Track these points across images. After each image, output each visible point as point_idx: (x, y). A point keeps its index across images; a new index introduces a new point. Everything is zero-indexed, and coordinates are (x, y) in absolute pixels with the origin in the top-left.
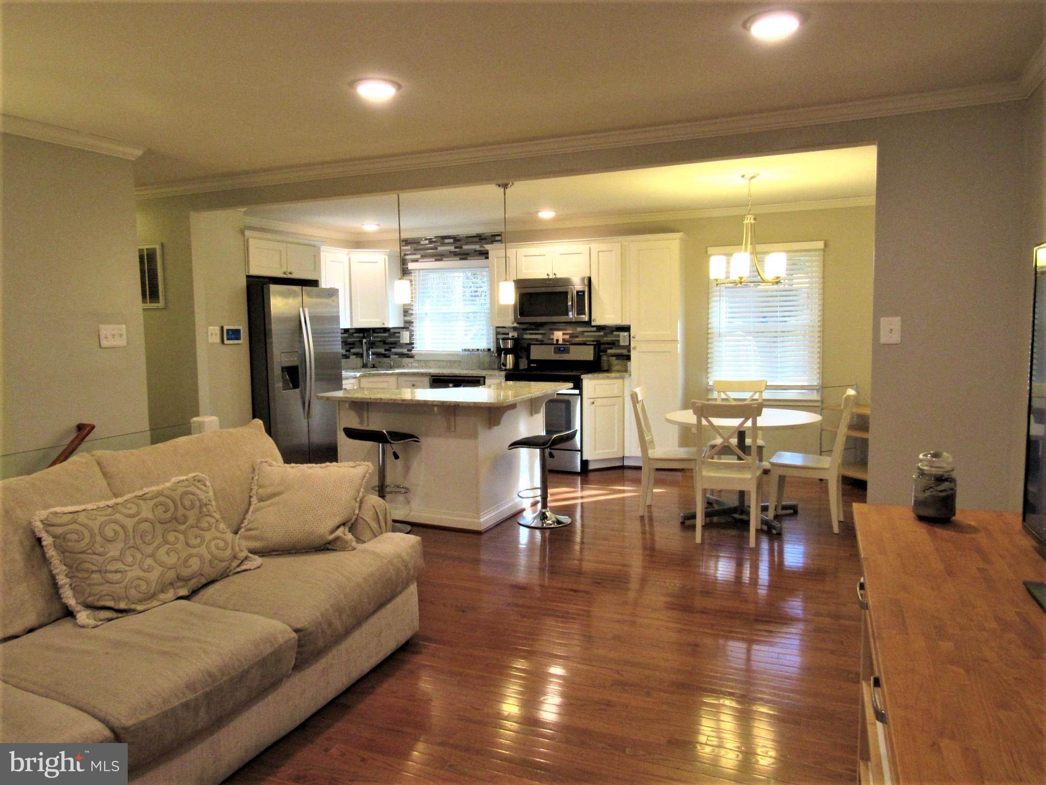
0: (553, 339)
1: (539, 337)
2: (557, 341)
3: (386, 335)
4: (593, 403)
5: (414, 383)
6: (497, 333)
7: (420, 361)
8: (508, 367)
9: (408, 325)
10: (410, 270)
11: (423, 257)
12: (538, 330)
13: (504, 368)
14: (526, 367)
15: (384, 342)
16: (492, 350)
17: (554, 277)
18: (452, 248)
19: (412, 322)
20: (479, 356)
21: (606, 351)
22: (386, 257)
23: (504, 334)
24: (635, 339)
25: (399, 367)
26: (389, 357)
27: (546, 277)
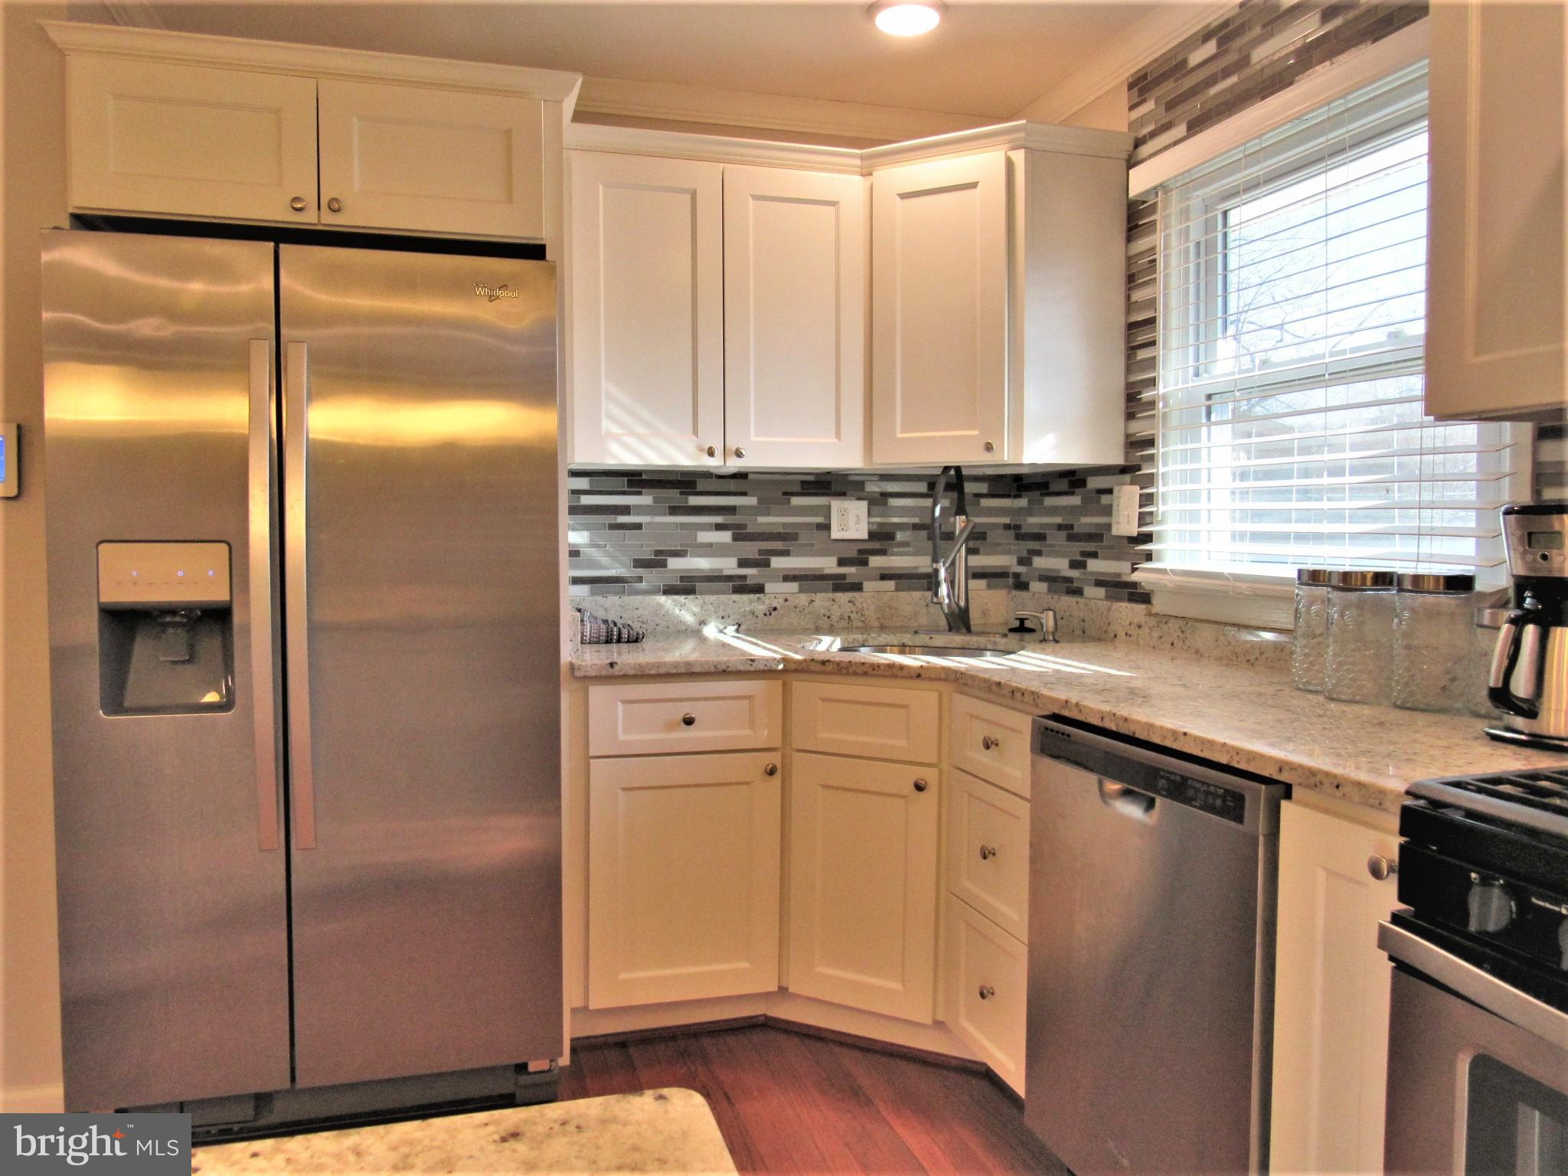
3: (1078, 498)
6: (1542, 469)
9: (1136, 458)
10: (1148, 197)
15: (1070, 533)
19: (1153, 442)
25: (1100, 637)
26: (1080, 593)
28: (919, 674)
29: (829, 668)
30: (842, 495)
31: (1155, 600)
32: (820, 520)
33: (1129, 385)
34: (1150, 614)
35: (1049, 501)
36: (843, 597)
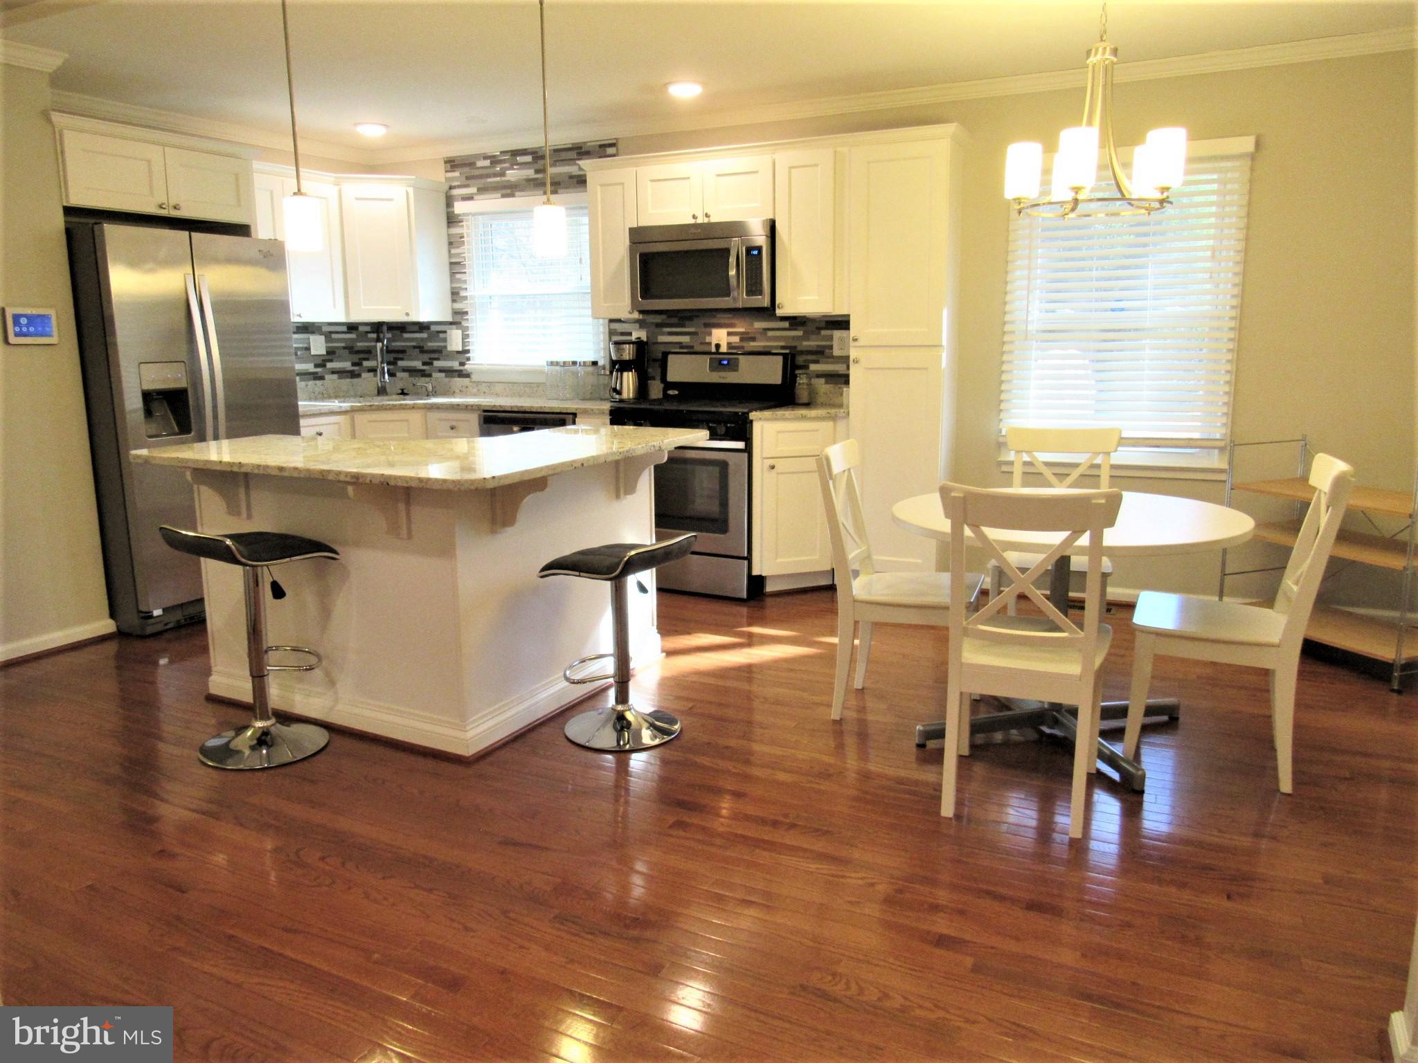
0: (710, 344)
1: (685, 339)
2: (718, 346)
3: (424, 335)
4: (773, 467)
5: (454, 424)
6: (612, 333)
7: (478, 383)
8: (625, 395)
9: (458, 319)
10: (459, 215)
11: (482, 190)
12: (683, 326)
13: (617, 396)
14: (661, 396)
15: (422, 350)
16: (601, 363)
17: (706, 220)
18: (530, 173)
19: (466, 313)
20: (576, 374)
21: (806, 367)
22: (411, 190)
23: (622, 334)
24: (856, 344)
25: (446, 393)
26: (430, 376)
27: (692, 221)
28: (413, 407)
29: (373, 407)
30: (313, 333)
31: (472, 376)
32: (306, 345)
33: (452, 288)
34: (471, 382)
35: (406, 335)
36: (319, 383)
